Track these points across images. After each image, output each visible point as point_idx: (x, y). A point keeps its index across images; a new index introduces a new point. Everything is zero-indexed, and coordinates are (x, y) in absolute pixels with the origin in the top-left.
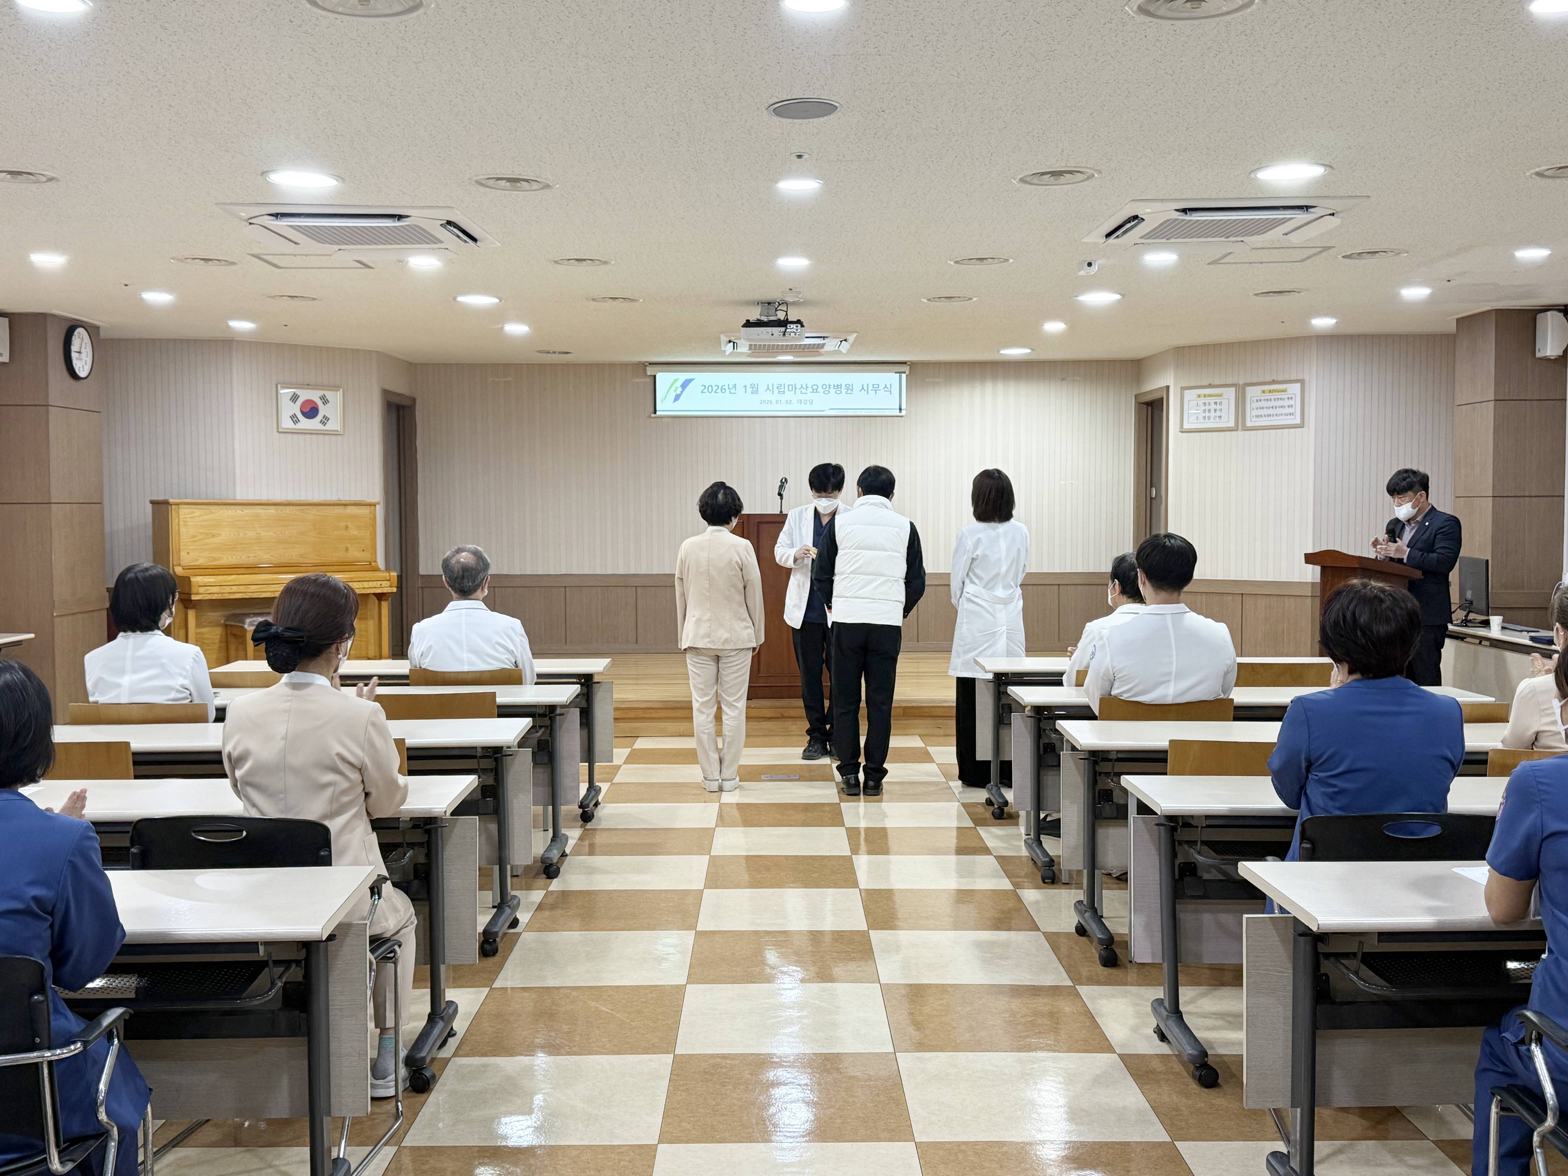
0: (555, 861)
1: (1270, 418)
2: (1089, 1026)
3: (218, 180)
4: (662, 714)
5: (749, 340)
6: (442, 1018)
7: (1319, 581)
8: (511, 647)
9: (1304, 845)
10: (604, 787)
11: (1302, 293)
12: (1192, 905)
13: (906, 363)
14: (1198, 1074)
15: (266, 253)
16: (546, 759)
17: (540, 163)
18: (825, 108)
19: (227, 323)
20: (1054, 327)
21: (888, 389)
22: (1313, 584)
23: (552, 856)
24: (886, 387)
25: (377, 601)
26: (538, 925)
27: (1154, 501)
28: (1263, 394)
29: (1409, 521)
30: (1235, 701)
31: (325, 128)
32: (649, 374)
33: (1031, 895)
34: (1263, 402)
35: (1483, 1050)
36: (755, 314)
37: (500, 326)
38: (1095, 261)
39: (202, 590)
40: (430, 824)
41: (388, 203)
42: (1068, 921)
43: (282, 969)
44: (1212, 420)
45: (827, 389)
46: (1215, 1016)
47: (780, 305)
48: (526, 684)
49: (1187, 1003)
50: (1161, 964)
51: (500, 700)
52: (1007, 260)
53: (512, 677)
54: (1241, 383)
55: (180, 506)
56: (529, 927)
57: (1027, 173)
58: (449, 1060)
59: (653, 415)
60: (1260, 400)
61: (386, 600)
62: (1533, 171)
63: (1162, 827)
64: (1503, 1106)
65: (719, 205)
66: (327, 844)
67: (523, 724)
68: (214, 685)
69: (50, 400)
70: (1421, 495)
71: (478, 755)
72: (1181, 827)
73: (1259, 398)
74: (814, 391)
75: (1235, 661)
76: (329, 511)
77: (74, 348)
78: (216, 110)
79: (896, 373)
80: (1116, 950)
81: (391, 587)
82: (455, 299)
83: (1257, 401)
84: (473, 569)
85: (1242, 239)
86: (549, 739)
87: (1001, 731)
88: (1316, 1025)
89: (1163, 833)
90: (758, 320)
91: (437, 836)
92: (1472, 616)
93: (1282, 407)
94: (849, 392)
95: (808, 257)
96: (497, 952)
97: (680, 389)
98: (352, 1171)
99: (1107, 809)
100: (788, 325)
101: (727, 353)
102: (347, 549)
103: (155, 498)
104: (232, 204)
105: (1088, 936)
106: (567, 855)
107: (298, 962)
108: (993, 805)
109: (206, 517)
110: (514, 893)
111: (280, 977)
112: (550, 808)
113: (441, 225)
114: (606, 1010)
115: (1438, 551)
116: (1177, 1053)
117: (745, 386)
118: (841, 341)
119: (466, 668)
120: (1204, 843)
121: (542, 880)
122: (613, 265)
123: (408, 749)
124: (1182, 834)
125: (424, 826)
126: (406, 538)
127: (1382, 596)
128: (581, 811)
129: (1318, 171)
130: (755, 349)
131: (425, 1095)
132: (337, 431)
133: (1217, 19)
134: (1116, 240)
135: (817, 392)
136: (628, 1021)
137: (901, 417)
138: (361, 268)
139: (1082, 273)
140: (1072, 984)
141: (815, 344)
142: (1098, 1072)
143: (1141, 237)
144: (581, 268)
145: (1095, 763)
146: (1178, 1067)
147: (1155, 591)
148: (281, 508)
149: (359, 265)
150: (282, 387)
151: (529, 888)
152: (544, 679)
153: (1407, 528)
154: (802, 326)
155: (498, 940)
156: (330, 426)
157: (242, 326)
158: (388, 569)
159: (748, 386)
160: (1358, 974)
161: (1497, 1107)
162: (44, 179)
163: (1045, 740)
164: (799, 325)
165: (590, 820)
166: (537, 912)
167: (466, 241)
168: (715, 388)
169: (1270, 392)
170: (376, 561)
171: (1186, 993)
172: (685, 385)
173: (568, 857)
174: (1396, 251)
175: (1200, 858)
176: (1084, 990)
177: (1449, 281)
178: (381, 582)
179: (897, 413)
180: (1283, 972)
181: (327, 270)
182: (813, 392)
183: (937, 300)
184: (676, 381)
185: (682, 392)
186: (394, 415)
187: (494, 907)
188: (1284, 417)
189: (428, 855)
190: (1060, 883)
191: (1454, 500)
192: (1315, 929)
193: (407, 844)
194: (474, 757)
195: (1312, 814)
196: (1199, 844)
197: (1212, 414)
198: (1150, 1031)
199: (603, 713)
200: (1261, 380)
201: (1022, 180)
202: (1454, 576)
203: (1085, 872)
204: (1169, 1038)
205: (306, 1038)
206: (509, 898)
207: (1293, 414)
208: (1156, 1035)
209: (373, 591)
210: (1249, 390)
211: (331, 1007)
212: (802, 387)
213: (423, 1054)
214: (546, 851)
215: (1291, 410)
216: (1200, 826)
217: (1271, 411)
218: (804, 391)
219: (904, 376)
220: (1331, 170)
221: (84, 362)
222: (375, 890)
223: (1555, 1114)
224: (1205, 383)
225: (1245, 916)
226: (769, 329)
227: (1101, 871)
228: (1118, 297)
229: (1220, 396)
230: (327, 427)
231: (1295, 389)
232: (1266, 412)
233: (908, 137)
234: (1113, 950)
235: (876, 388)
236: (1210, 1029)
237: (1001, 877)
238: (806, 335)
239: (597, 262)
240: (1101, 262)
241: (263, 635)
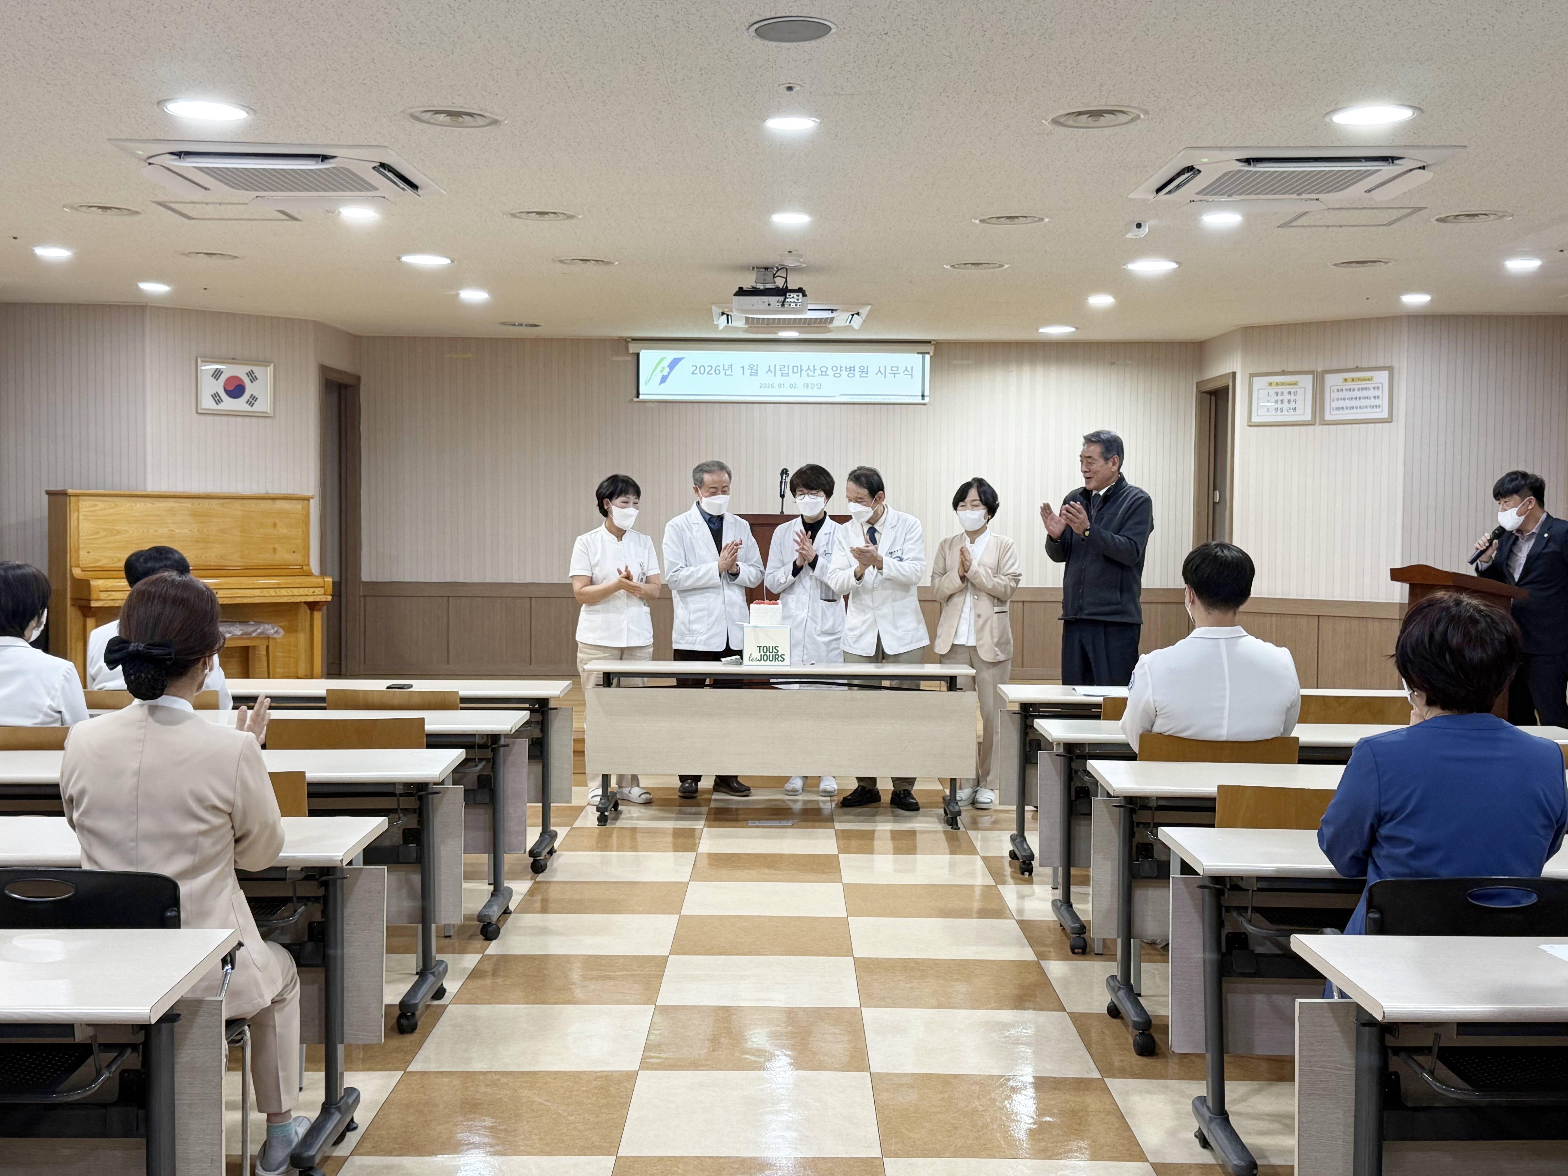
0: (494, 919)
1: (1353, 411)
2: (1117, 1129)
3: (108, 110)
5: (743, 311)
6: (339, 1109)
7: (1407, 601)
9: (1371, 915)
10: (562, 832)
11: (1390, 264)
12: (1243, 984)
13: (930, 342)
15: (173, 200)
16: (487, 799)
17: (484, 93)
18: (816, 29)
19: (137, 285)
20: (1101, 301)
21: (909, 372)
22: (1401, 605)
23: (491, 914)
24: (906, 370)
25: (309, 611)
26: (468, 996)
27: (1217, 507)
28: (1345, 383)
29: (1520, 532)
30: (1301, 740)
31: (227, 48)
32: (631, 351)
33: (1057, 968)
34: (1345, 392)
36: (749, 282)
37: (454, 293)
38: (1145, 222)
39: (103, 595)
40: (328, 875)
41: (309, 141)
42: (1099, 1000)
43: (113, 1055)
44: (1285, 412)
45: (838, 371)
46: (1269, 1118)
47: (778, 270)
49: (1236, 1101)
50: (1204, 1055)
51: (429, 727)
52: (1041, 219)
53: (447, 701)
54: (1319, 370)
55: (80, 498)
56: (458, 998)
57: (1061, 112)
58: (346, 1159)
59: (635, 399)
60: (1342, 390)
61: (320, 610)
63: (1206, 891)
65: (698, 148)
66: (174, 904)
68: (90, 706)
70: (1533, 500)
71: (397, 792)
72: (1229, 890)
73: (1340, 388)
74: (824, 373)
75: (1299, 693)
76: (252, 505)
78: (96, 24)
79: (918, 353)
80: (1154, 1035)
81: (325, 594)
82: (399, 258)
83: (1338, 391)
85: (1317, 196)
86: (492, 774)
87: (1027, 772)
88: (1383, 1135)
89: (1207, 898)
90: (753, 288)
91: (335, 891)
93: (1367, 398)
94: (864, 375)
95: (810, 213)
96: (416, 1028)
97: (668, 370)
99: (1146, 866)
100: (788, 294)
101: (721, 328)
102: (274, 549)
103: (52, 488)
104: (127, 140)
105: (1122, 1018)
106: (510, 913)
107: (134, 1047)
108: (1018, 859)
109: (111, 511)
110: (439, 957)
111: (109, 1066)
112: (490, 856)
113: (374, 168)
114: (540, 1100)
116: (1221, 1162)
117: (743, 367)
118: (853, 315)
120: (1256, 910)
121: (479, 942)
122: (580, 219)
123: (309, 784)
124: (1230, 899)
125: (320, 877)
126: (346, 538)
127: (1477, 616)
128: (532, 859)
129: (1405, 114)
130: (752, 323)
132: (267, 413)
134: (1168, 196)
135: (826, 375)
136: (566, 1114)
137: (924, 404)
138: (284, 220)
139: (1129, 236)
140: (1101, 1077)
141: (822, 319)
143: (1198, 193)
144: (544, 224)
145: (1132, 811)
147: (1207, 609)
148: (200, 501)
149: (284, 217)
150: (202, 361)
151: (460, 951)
153: (1521, 542)
154: (804, 295)
155: (418, 1013)
156: (258, 407)
157: (154, 288)
158: (323, 573)
159: (746, 367)
160: (1433, 1075)
163: (1077, 786)
164: (801, 295)
165: (543, 871)
166: (468, 981)
167: (404, 189)
168: (708, 369)
169: (1353, 380)
170: (308, 565)
171: (1233, 1090)
172: (673, 365)
173: (512, 915)
174: (1500, 214)
175: (1252, 929)
176: (1115, 1085)
177: (1562, 251)
178: (313, 589)
179: (919, 400)
180: (1344, 1070)
181: (245, 222)
182: (822, 375)
183: (962, 266)
184: (662, 359)
185: (669, 373)
186: (334, 397)
187: (417, 974)
188: (1369, 410)
189: (324, 913)
190: (1093, 954)
192: (1379, 1018)
193: (298, 898)
194: (393, 795)
196: (1250, 911)
197: (1286, 405)
198: (1190, 1135)
199: (562, 747)
200: (1343, 366)
201: (1055, 121)
203: (1119, 941)
204: (1212, 1144)
205: (144, 1140)
206: (433, 964)
207: (1379, 406)
208: (1197, 1140)
209: (303, 599)
210: (1328, 377)
211: (176, 1102)
212: (809, 369)
213: (312, 1152)
214: (484, 907)
215: (1377, 402)
216: (1251, 889)
217: (1354, 403)
218: (811, 374)
219: (928, 357)
220: (1419, 113)
224: (1278, 370)
225: (1299, 1000)
226: (766, 299)
227: (1138, 940)
228: (1173, 265)
229: (1295, 384)
230: (254, 408)
231: (1382, 377)
232: (1348, 403)
233: (917, 66)
234: (1150, 1035)
235: (895, 371)
236: (1262, 1133)
237: (1023, 946)
238: (810, 307)
239: (561, 217)
240: (1152, 222)
241: (117, 656)
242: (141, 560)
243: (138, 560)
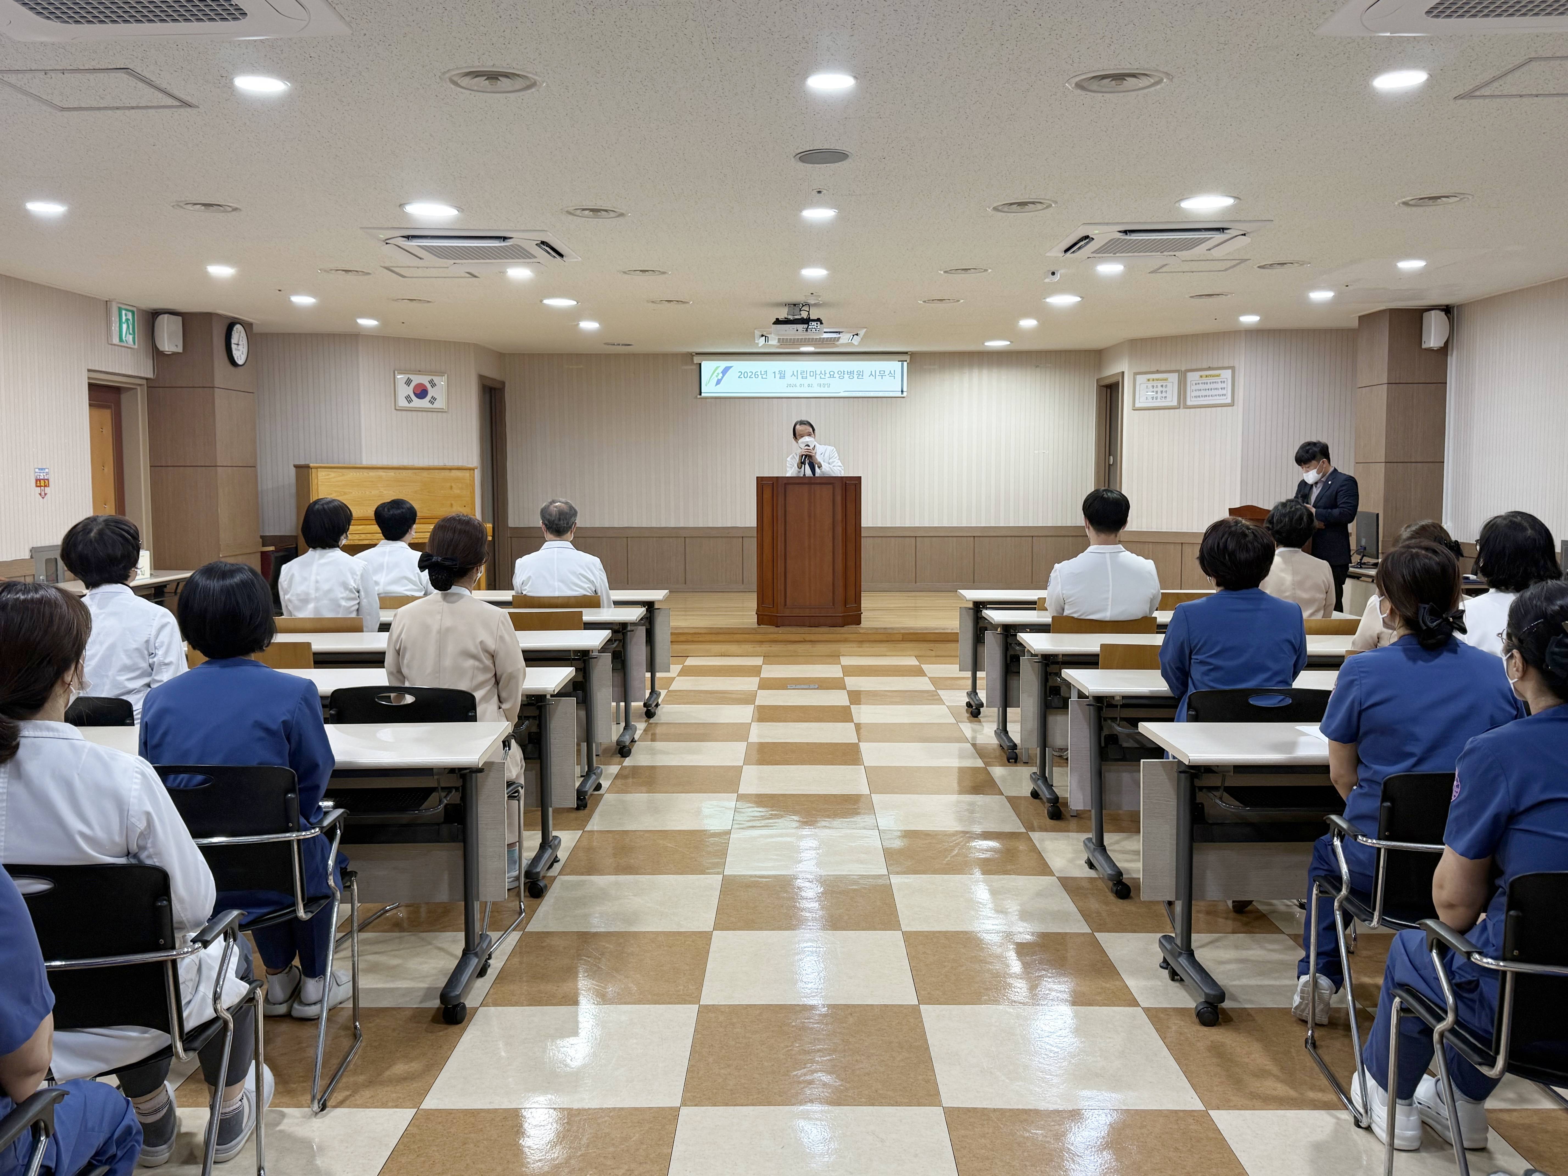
0: (627, 744)
1: (1206, 398)
2: (1036, 859)
3: (365, 210)
4: (708, 638)
5: (778, 335)
6: (550, 846)
8: (592, 578)
9: (1190, 712)
10: (663, 693)
11: (1229, 296)
12: (1114, 766)
13: (907, 353)
14: (1115, 889)
15: (395, 265)
16: (620, 667)
17: (617, 197)
18: (838, 156)
19: (356, 320)
20: (1028, 323)
21: (892, 374)
23: (625, 740)
24: (890, 373)
26: (616, 789)
27: (1112, 468)
28: (1201, 379)
29: (1316, 483)
31: (453, 172)
32: (695, 362)
33: (998, 772)
34: (1201, 385)
35: (1314, 855)
36: (783, 314)
37: (576, 324)
38: (1058, 271)
40: (541, 702)
41: (496, 228)
42: (1025, 788)
43: (444, 794)
44: (1159, 400)
45: (842, 375)
47: (803, 306)
48: (603, 607)
49: (1111, 844)
50: (1090, 811)
51: (586, 618)
52: (986, 270)
53: (593, 602)
54: (1183, 369)
55: (319, 469)
56: (609, 790)
57: (999, 204)
58: (555, 878)
59: (699, 396)
60: (1198, 384)
62: (1400, 201)
63: (1092, 707)
64: (1322, 889)
66: (474, 707)
67: (605, 634)
69: (215, 383)
70: (1323, 462)
73: (1197, 382)
74: (831, 376)
75: (1159, 591)
76: (436, 474)
77: (234, 341)
79: (899, 361)
80: (1061, 808)
82: (541, 301)
83: (1196, 384)
84: (567, 513)
85: (1174, 253)
86: (624, 647)
87: (978, 647)
88: (1192, 839)
89: (1093, 711)
90: (786, 318)
91: (546, 710)
92: (1365, 560)
93: (1216, 389)
94: (860, 377)
95: (827, 269)
96: (587, 806)
97: (721, 375)
98: (493, 944)
99: (1056, 701)
100: (810, 323)
101: (760, 346)
102: (452, 505)
103: (297, 463)
104: (373, 228)
105: (1040, 798)
106: (635, 741)
107: (457, 789)
108: (971, 707)
109: (340, 479)
110: (598, 767)
111: (445, 797)
112: (622, 704)
113: (536, 244)
114: (671, 845)
115: (1341, 506)
116: (1101, 875)
117: (774, 373)
118: (853, 336)
119: (557, 594)
120: (1123, 719)
121: (618, 758)
122: (669, 275)
124: (1107, 713)
125: (537, 703)
126: (497, 497)
128: (645, 709)
129: (1229, 201)
130: (783, 342)
131: (539, 900)
132: (443, 409)
133: (1136, 93)
134: (1073, 254)
135: (833, 377)
137: (903, 397)
138: (469, 277)
139: (1047, 280)
140: (1026, 831)
141: (831, 338)
142: (1040, 888)
143: (1093, 253)
144: (644, 277)
145: (1047, 665)
146: (1100, 884)
147: (1097, 533)
148: (400, 471)
149: (468, 275)
150: (398, 373)
151: (609, 764)
152: (618, 603)
153: (1314, 489)
154: (821, 323)
155: (587, 798)
156: (437, 405)
157: (368, 323)
159: (777, 373)
160: (1222, 799)
161: (1317, 890)
162: (230, 209)
163: (1011, 652)
164: (819, 323)
165: (653, 717)
166: (614, 780)
167: (554, 257)
168: (750, 374)
169: (1206, 376)
171: (1110, 837)
172: (725, 371)
173: (636, 743)
174: (1301, 263)
175: (1119, 729)
176: (1035, 836)
177: (1347, 286)
179: (899, 394)
180: (1170, 802)
181: (442, 279)
183: (931, 302)
184: (718, 367)
185: (722, 377)
186: (488, 396)
187: (582, 776)
188: (1218, 397)
189: (539, 725)
190: (1020, 762)
191: (1355, 466)
192: (1187, 763)
193: (525, 717)
195: (1196, 689)
196: (1119, 720)
197: (1159, 395)
198: (1082, 862)
199: (662, 635)
200: (1199, 367)
201: (996, 209)
202: (1351, 527)
203: (1038, 753)
204: (1096, 866)
205: (462, 844)
206: (594, 770)
207: (1225, 395)
208: (1086, 865)
210: (1189, 374)
211: (479, 823)
212: (821, 373)
213: (538, 870)
214: (621, 736)
215: (1224, 392)
216: (1119, 705)
217: (1207, 393)
218: (823, 376)
219: (905, 363)
220: (1238, 200)
221: (241, 352)
222: (506, 744)
223: (1347, 886)
224: (1155, 370)
226: (795, 326)
227: (1051, 749)
228: (1079, 299)
229: (1166, 380)
230: (435, 406)
231: (1227, 374)
232: (1203, 393)
233: (904, 177)
234: (1058, 807)
235: (882, 374)
236: (1127, 861)
237: (975, 758)
238: (825, 330)
239: (657, 273)
240: (1062, 271)
241: (426, 563)
242: (386, 510)
243: (384, 510)
